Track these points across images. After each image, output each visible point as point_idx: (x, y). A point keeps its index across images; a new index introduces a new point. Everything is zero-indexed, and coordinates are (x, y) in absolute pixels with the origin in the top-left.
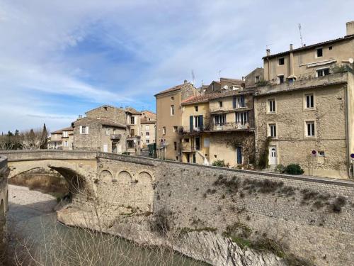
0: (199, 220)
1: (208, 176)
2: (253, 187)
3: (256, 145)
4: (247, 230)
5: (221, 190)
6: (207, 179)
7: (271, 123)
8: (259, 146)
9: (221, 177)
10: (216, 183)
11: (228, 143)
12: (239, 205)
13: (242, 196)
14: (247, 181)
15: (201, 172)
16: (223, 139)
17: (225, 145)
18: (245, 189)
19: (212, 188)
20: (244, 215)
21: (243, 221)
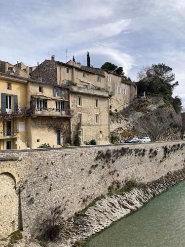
0: (88, 197)
1: (90, 154)
2: (117, 154)
3: (71, 129)
4: (118, 184)
5: (100, 163)
6: (89, 158)
7: (80, 113)
8: (73, 129)
9: (99, 152)
10: (97, 159)
11: (50, 127)
12: (112, 170)
13: (113, 162)
14: (115, 151)
15: (84, 153)
16: (45, 123)
17: (46, 129)
18: (114, 157)
19: (94, 164)
20: (115, 175)
21: (116, 179)
